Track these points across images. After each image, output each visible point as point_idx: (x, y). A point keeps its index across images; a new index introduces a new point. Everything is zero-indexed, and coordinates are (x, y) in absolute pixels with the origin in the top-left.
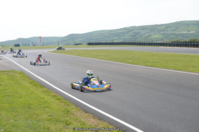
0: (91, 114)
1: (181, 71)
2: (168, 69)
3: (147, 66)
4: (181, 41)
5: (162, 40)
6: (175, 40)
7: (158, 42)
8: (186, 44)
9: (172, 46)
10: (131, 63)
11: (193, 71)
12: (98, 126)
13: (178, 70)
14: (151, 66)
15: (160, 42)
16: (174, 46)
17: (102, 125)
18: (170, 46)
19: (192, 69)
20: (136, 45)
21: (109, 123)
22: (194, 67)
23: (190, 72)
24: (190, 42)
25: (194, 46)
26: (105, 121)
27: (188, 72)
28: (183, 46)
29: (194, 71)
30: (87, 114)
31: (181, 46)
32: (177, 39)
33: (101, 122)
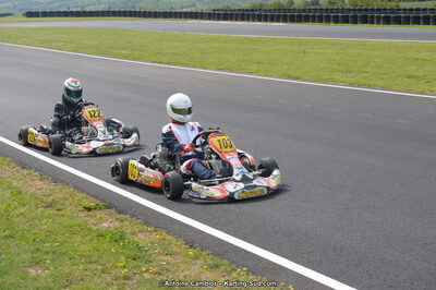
0: (36, 170)
1: (232, 71)
2: (206, 68)
3: (161, 63)
4: (233, 7)
5: (194, 5)
6: (220, 6)
7: (185, 10)
8: (243, 15)
9: (214, 19)
10: (126, 58)
11: (257, 72)
12: (50, 195)
13: (227, 70)
14: (168, 64)
15: (188, 10)
16: (219, 19)
17: (60, 192)
18: (210, 19)
19: (255, 67)
20: (135, 16)
21: (75, 187)
22: (259, 63)
23: (251, 73)
24: (252, 10)
25: (260, 18)
26: (68, 184)
27: (247, 73)
28: (236, 20)
29: (259, 71)
30: (25, 172)
31: (232, 20)
32: (225, 4)
33: (60, 186)
